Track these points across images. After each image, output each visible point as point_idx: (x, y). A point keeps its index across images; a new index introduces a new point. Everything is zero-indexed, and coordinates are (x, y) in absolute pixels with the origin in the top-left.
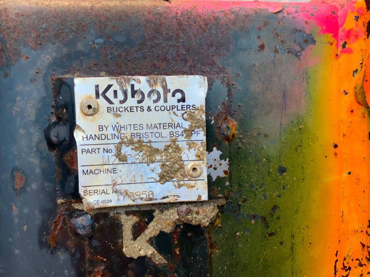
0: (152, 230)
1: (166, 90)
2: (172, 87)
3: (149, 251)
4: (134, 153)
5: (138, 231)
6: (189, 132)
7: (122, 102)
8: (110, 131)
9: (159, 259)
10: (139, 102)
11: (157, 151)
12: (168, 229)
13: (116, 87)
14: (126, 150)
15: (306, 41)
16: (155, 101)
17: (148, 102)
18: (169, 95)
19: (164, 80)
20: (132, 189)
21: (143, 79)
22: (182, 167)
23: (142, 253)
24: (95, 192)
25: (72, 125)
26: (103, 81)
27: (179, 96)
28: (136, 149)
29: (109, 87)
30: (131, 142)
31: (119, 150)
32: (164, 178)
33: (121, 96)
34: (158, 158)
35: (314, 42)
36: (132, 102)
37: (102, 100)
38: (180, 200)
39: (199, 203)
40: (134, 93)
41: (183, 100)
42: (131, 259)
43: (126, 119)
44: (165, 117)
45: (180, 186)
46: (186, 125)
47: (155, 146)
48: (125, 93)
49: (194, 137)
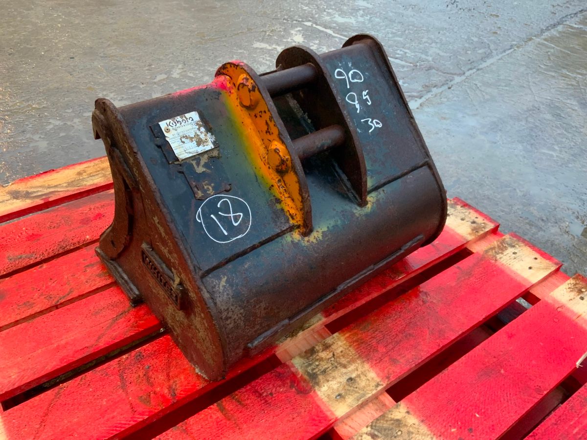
0: (202, 162)
1: (187, 119)
2: (188, 117)
3: (204, 169)
4: (186, 140)
5: (198, 164)
6: (199, 129)
7: (176, 126)
8: (176, 135)
9: (209, 171)
10: (181, 124)
11: (192, 138)
12: (207, 161)
13: (172, 122)
14: (183, 140)
15: (219, 94)
16: (185, 123)
17: (183, 124)
18: (188, 120)
19: (185, 116)
20: (191, 151)
21: (178, 117)
22: (202, 140)
23: (203, 171)
24: (181, 154)
25: (165, 137)
26: (168, 121)
27: (191, 119)
28: (186, 139)
29: (170, 122)
30: (184, 137)
31: (181, 139)
32: (198, 145)
33: (174, 124)
34: (193, 140)
35: (221, 94)
36: (178, 125)
37: (170, 127)
38: (206, 150)
39: (212, 150)
40: (178, 122)
41: (193, 120)
42: (200, 173)
43: (179, 130)
44: (190, 127)
45: (204, 146)
46: (197, 127)
47: (191, 136)
48: (175, 123)
49: (201, 130)
